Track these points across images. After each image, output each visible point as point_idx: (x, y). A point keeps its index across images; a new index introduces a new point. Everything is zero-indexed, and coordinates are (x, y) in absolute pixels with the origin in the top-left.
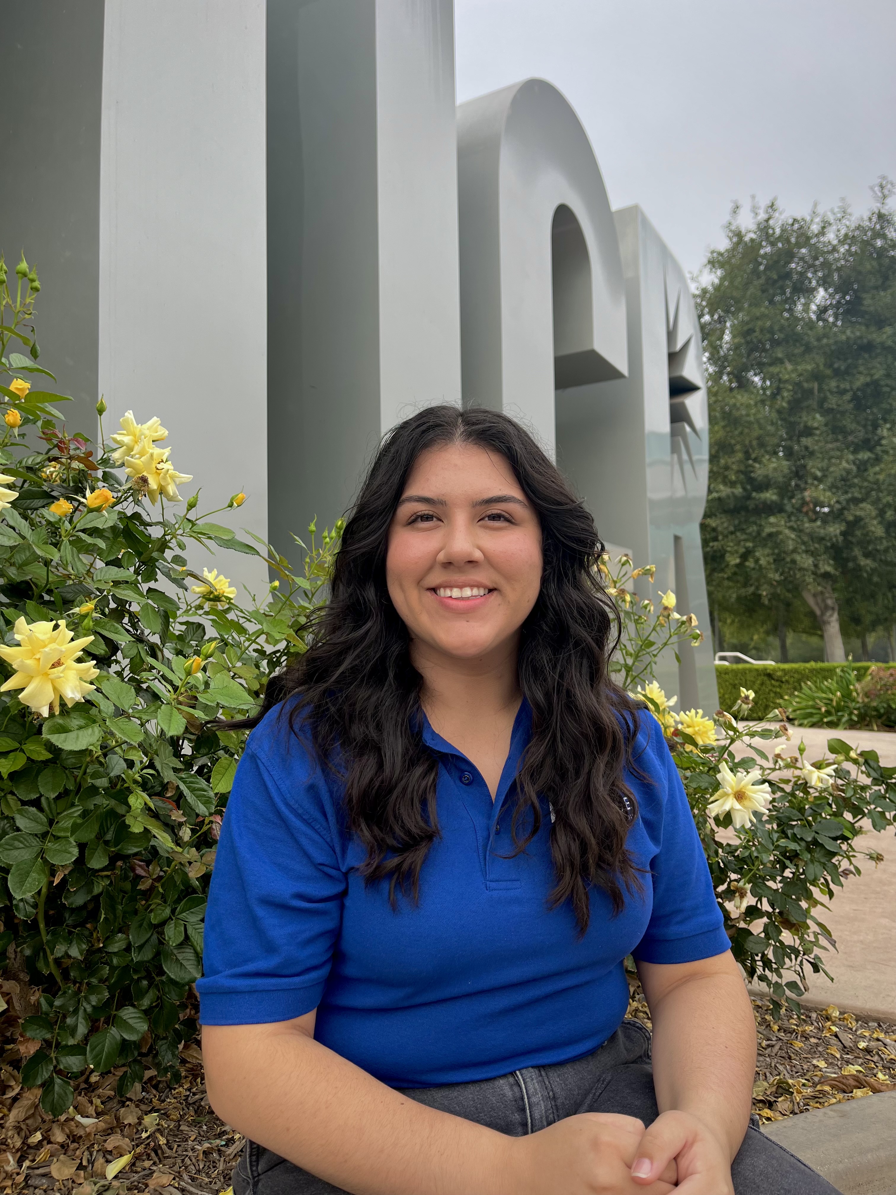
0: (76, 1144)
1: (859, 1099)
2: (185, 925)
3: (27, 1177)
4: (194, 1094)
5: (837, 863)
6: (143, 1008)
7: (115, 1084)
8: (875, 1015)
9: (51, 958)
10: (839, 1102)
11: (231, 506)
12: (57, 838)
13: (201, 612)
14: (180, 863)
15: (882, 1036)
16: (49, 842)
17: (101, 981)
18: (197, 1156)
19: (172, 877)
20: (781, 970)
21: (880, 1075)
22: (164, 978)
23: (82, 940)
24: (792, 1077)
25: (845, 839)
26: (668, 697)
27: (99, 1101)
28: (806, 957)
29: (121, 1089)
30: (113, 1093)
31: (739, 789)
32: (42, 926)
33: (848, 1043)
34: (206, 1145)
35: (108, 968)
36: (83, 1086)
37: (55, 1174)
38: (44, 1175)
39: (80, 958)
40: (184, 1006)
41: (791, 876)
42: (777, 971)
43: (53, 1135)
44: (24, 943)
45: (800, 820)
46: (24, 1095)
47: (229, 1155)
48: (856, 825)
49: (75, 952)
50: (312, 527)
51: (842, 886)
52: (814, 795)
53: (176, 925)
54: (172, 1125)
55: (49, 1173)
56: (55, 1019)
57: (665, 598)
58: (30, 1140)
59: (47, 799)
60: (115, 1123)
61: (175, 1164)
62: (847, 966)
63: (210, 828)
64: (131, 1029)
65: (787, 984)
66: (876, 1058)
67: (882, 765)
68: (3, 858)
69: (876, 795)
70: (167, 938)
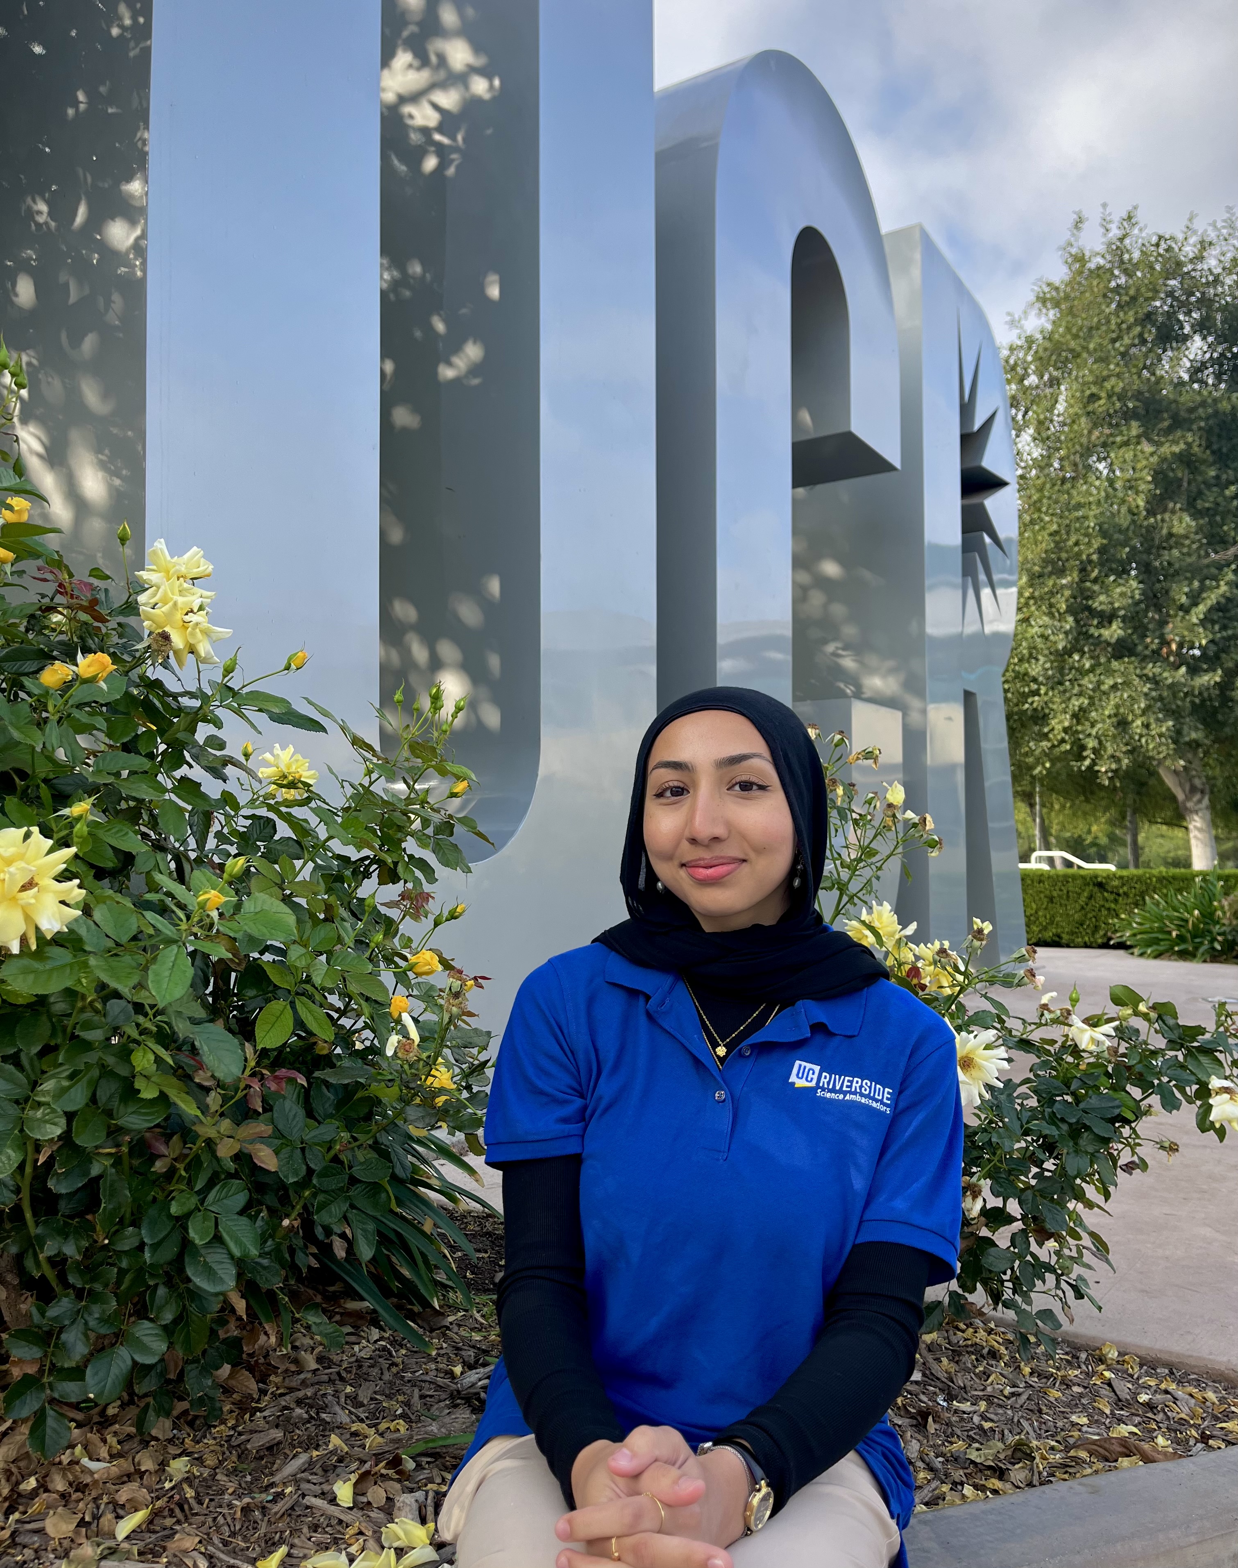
0: (79, 1495)
1: (1122, 1470)
2: (216, 1218)
3: (13, 1534)
4: (240, 1434)
5: (1115, 1153)
6: (163, 1323)
7: (135, 1418)
8: (1165, 1357)
9: (41, 1257)
11: (288, 668)
12: (40, 1104)
14: (209, 1142)
15: (1172, 1387)
16: (32, 1108)
17: (106, 1286)
18: (235, 1513)
19: (197, 1157)
20: (1032, 1295)
21: (1160, 1441)
22: (190, 1285)
23: (80, 1235)
24: (1039, 1437)
25: (1126, 1122)
26: (903, 923)
27: (115, 1440)
28: (1064, 1278)
29: (140, 1423)
30: (133, 1430)
32: (28, 1215)
33: (1124, 1395)
34: (247, 1500)
35: (116, 1271)
36: (96, 1419)
37: (50, 1530)
38: (36, 1531)
39: (79, 1258)
40: (223, 1322)
41: (1053, 1168)
42: (1025, 1296)
43: (52, 1481)
44: (9, 1237)
46: (17, 1428)
47: (276, 1513)
48: (1144, 1102)
49: (70, 1250)
50: (399, 696)
52: (1087, 1061)
53: (205, 1219)
54: (206, 1473)
55: (43, 1529)
56: (49, 1334)
57: (890, 792)
58: (22, 1487)
59: (27, 1054)
60: (132, 1469)
61: (204, 1523)
62: (1143, 1291)
63: (246, 1095)
64: (145, 1349)
65: (1038, 1313)
66: (1159, 1417)
67: (1181, 1022)
69: (1169, 1063)
70: (192, 1234)
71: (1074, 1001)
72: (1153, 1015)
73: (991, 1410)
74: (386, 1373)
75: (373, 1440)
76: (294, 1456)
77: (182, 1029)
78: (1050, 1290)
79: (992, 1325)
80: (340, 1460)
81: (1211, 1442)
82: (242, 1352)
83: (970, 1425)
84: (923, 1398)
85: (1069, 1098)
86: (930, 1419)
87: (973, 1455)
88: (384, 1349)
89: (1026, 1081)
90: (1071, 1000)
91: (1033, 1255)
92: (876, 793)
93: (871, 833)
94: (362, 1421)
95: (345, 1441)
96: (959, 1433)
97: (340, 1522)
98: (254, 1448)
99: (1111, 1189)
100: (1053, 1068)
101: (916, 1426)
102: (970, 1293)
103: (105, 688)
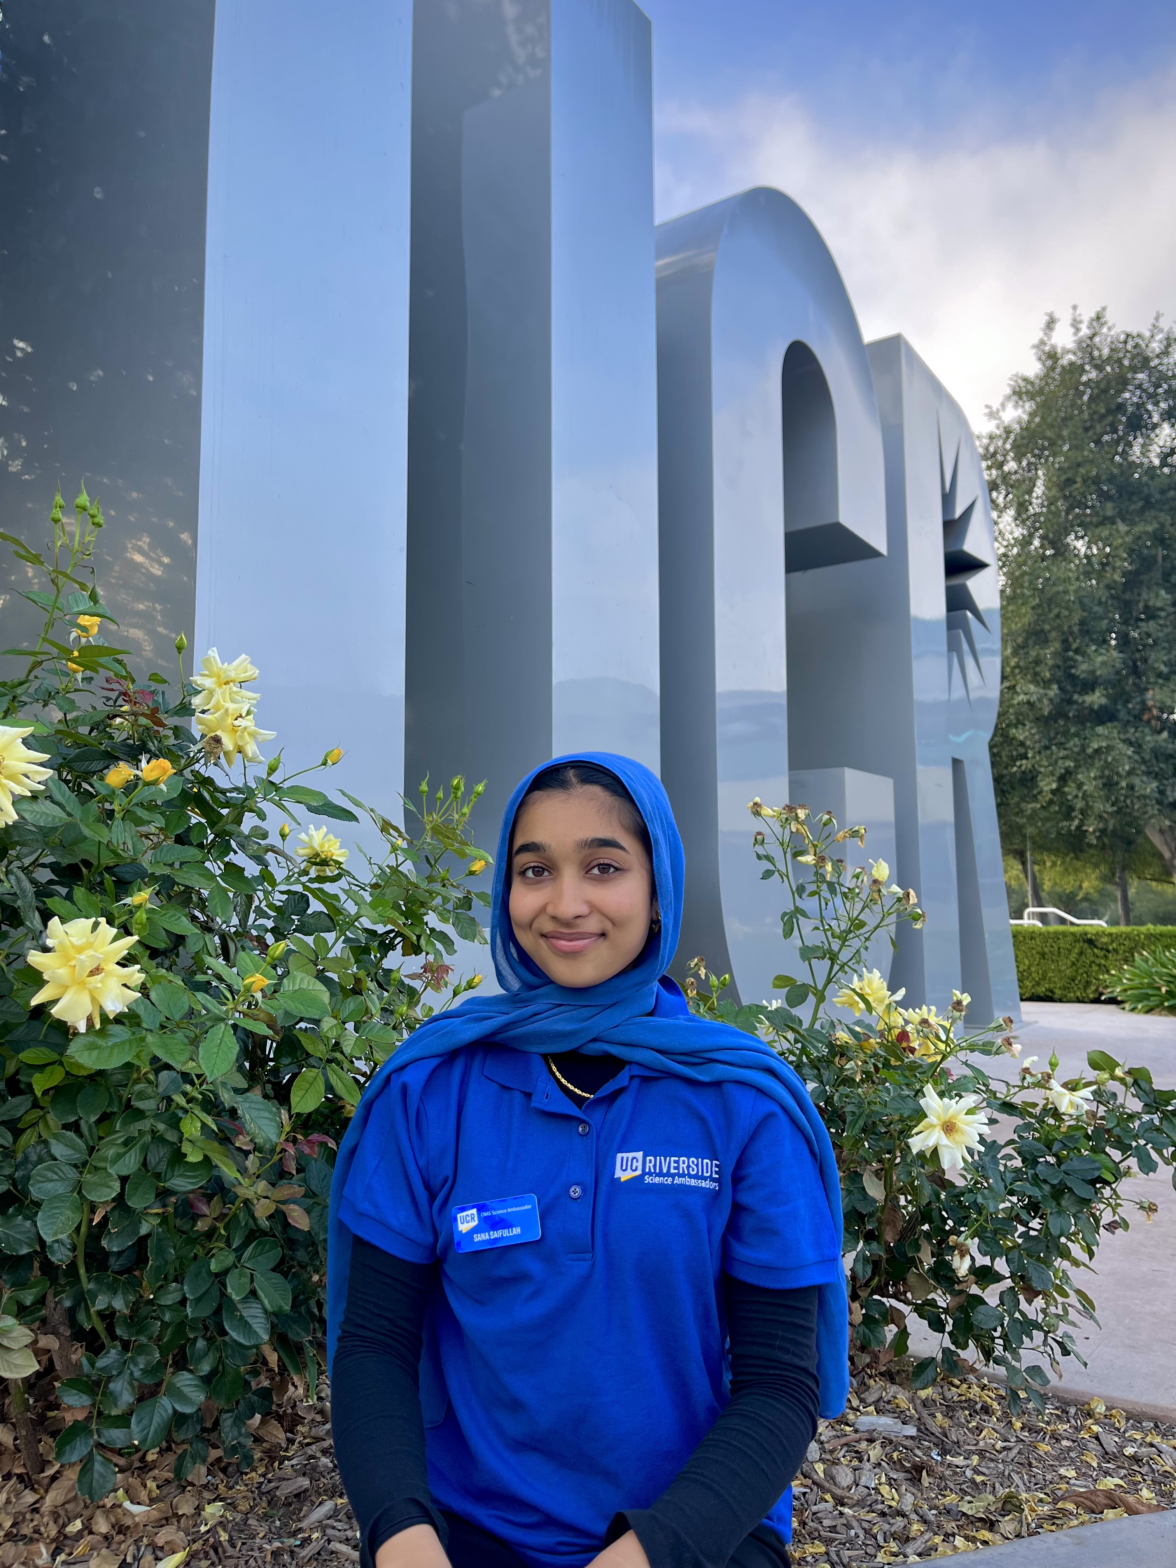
0: (121, 1537)
1: (1108, 1522)
2: (252, 1275)
4: (270, 1481)
5: (1098, 1213)
6: (202, 1374)
7: (173, 1464)
8: (1150, 1411)
9: (92, 1310)
10: (1081, 1524)
11: (325, 763)
12: (97, 1169)
13: (304, 879)
14: (247, 1202)
15: (1157, 1440)
16: (89, 1172)
17: (150, 1338)
18: (265, 1557)
19: (235, 1216)
20: (1021, 1351)
21: (1145, 1493)
22: (227, 1338)
23: (128, 1290)
24: (1028, 1489)
25: (1107, 1183)
26: (893, 989)
27: (154, 1485)
28: (1051, 1334)
29: (178, 1471)
30: (171, 1475)
31: (947, 1119)
32: (82, 1271)
33: (1111, 1448)
34: (277, 1544)
35: (159, 1324)
36: (137, 1464)
39: (126, 1311)
40: (256, 1373)
41: (1038, 1227)
42: (1015, 1353)
43: (96, 1524)
44: (62, 1292)
46: (65, 1473)
47: (303, 1558)
48: (1124, 1164)
49: (119, 1304)
50: (424, 787)
52: (1067, 1124)
53: (241, 1275)
54: (239, 1517)
56: (97, 1384)
57: (876, 868)
58: (68, 1529)
59: (87, 1122)
60: (170, 1514)
62: (1131, 1347)
63: (281, 1159)
64: (184, 1399)
65: (1028, 1370)
66: (1144, 1470)
67: (1155, 1087)
68: (35, 1192)
69: (1146, 1126)
70: (229, 1290)
71: (1053, 1065)
72: (1129, 1080)
73: (983, 1464)
76: (320, 1503)
77: (227, 1098)
78: (1039, 1347)
79: (985, 1381)
82: (272, 1402)
83: (963, 1479)
84: (919, 1453)
85: (1052, 1160)
86: (924, 1473)
87: (965, 1508)
89: (1011, 1142)
90: (1051, 1064)
91: (1022, 1313)
92: (863, 868)
93: (859, 906)
96: (952, 1487)
98: (282, 1494)
99: (1094, 1248)
100: (1036, 1130)
101: (910, 1480)
102: (963, 1349)
103: (165, 789)
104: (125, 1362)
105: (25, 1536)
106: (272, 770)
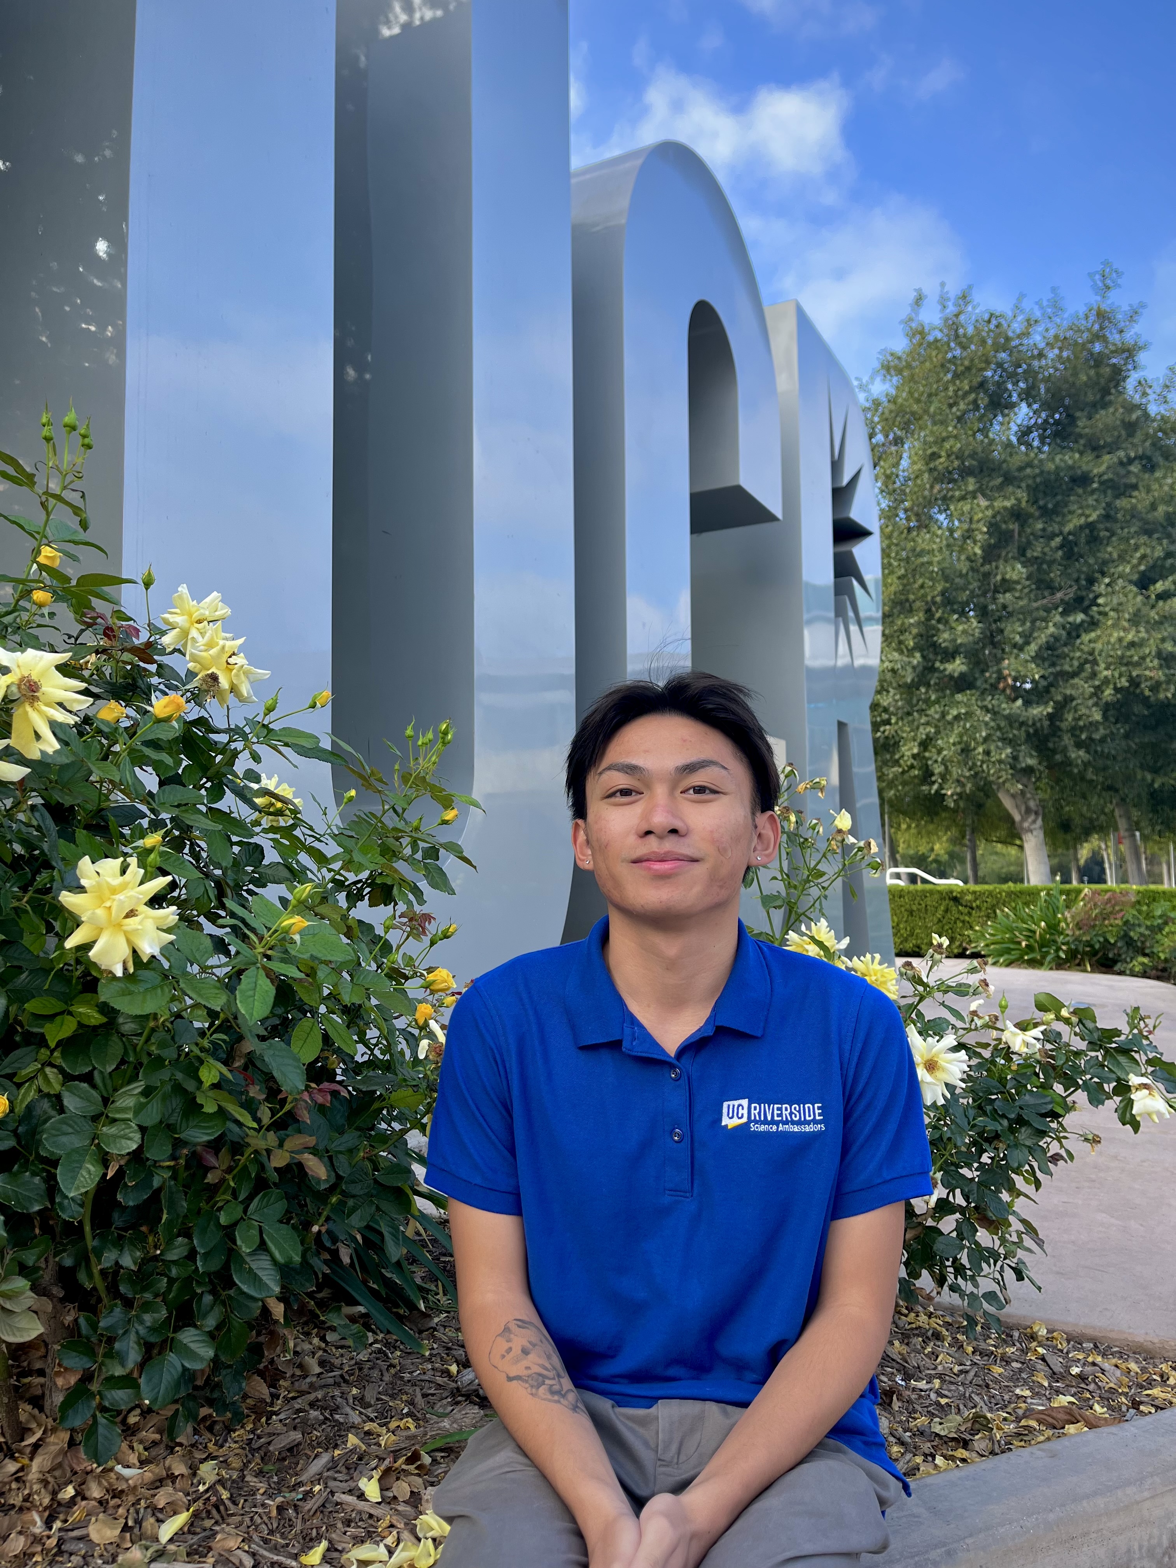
0: (117, 1501)
1: (1072, 1435)
2: (260, 1227)
3: (61, 1542)
4: (259, 1437)
5: (1045, 1146)
6: (207, 1329)
7: (161, 1425)
8: (1089, 1332)
9: (96, 1269)
10: (1048, 1439)
11: (313, 706)
12: (115, 1120)
13: (258, 829)
14: (256, 1152)
15: (1099, 1359)
16: (103, 1125)
17: (156, 1295)
18: (269, 1512)
19: (245, 1167)
20: (978, 1278)
21: (1097, 1407)
22: (232, 1292)
23: (135, 1246)
24: (991, 1410)
25: (1055, 1116)
26: (839, 939)
27: (141, 1447)
28: (1007, 1261)
29: (172, 1431)
30: (157, 1437)
31: (929, 1057)
32: (87, 1228)
33: (1058, 1368)
34: (279, 1499)
35: (165, 1280)
37: (94, 1537)
38: (80, 1539)
39: (133, 1267)
41: (989, 1161)
42: (972, 1279)
43: (89, 1489)
44: (64, 1251)
45: (1001, 1093)
46: (48, 1440)
47: (309, 1510)
48: (1068, 1099)
49: (127, 1261)
50: (410, 731)
51: (1052, 1175)
52: (1017, 1063)
53: (250, 1227)
54: (235, 1475)
55: (88, 1535)
56: (98, 1344)
57: (838, 819)
58: (60, 1496)
59: (101, 1072)
60: (164, 1473)
61: (241, 1523)
62: (1058, 1273)
63: (293, 1108)
64: (193, 1355)
65: (985, 1296)
66: (1092, 1387)
67: (1100, 1025)
68: (49, 1146)
69: (1092, 1063)
70: (239, 1242)
71: (1003, 1008)
72: (1074, 1019)
73: (945, 1387)
74: (385, 1373)
75: (386, 1439)
76: (316, 1456)
79: (932, 1310)
80: (360, 1459)
81: (1142, 1408)
82: (263, 1357)
83: (928, 1402)
84: (883, 1378)
86: (895, 1398)
87: (937, 1429)
88: (380, 1351)
90: (1001, 1006)
94: (372, 1420)
95: (362, 1440)
96: (920, 1409)
97: (371, 1516)
98: (276, 1450)
103: (176, 726)
104: (130, 1320)
105: (13, 1506)
106: (270, 710)
